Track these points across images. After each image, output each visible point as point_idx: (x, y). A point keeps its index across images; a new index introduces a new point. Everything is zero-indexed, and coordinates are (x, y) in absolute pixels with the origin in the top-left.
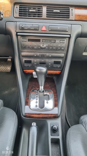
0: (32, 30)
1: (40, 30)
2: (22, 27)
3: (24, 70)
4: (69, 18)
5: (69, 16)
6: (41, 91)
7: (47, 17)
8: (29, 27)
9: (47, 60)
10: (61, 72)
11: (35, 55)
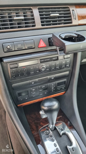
0: (25, 49)
2: (9, 47)
3: (18, 105)
4: (71, 23)
5: (71, 20)
6: (52, 129)
7: (42, 25)
8: (19, 46)
9: (49, 84)
10: (65, 92)
11: (33, 83)
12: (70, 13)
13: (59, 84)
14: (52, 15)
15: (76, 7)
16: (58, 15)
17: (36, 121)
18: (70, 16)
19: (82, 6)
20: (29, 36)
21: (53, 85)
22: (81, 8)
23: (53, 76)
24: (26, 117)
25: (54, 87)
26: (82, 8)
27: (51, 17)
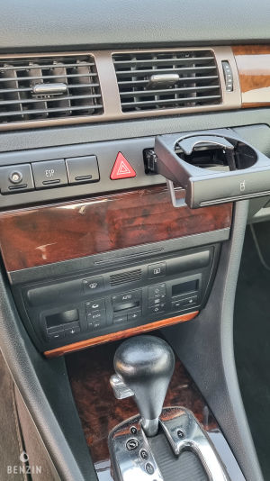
0: (69, 185)
1: (104, 176)
2: (15, 178)
3: (47, 353)
4: (219, 101)
5: (218, 91)
7: (125, 109)
8: (50, 175)
9: (144, 288)
10: (198, 314)
11: (93, 286)
12: (215, 72)
13: (177, 289)
14: (156, 78)
15: (236, 52)
16: (176, 77)
17: (102, 403)
18: (216, 81)
19: (256, 47)
20: (82, 143)
21: (157, 291)
22: (251, 54)
23: (157, 266)
24: (71, 387)
25: (160, 298)
26: (257, 52)
27: (152, 83)
